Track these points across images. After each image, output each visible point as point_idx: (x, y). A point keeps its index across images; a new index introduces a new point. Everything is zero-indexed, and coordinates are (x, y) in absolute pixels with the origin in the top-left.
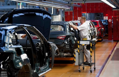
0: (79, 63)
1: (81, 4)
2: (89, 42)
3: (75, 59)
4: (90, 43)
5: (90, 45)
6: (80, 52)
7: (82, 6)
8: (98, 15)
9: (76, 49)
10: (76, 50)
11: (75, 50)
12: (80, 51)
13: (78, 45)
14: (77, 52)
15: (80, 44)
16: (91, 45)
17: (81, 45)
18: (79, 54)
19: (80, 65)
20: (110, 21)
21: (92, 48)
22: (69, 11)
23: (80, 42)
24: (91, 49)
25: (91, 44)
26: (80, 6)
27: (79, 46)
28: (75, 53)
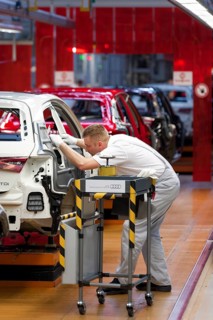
0: (80, 273)
1: (71, 9)
2: (122, 183)
3: (64, 255)
4: (127, 188)
5: (127, 195)
6: (84, 227)
7: (74, 19)
8: (143, 65)
9: (66, 215)
10: (69, 217)
11: (64, 218)
12: (85, 224)
13: (78, 198)
14: (73, 225)
15: (87, 190)
16: (133, 199)
17: (88, 194)
18: (81, 236)
19: (82, 284)
20: (203, 92)
21: (136, 211)
22: (14, 44)
23: (83, 184)
24: (132, 214)
25: (132, 190)
26: (68, 22)
27: (79, 202)
28: (63, 232)
